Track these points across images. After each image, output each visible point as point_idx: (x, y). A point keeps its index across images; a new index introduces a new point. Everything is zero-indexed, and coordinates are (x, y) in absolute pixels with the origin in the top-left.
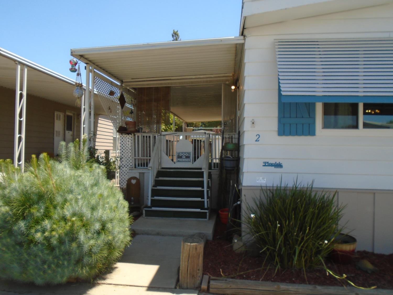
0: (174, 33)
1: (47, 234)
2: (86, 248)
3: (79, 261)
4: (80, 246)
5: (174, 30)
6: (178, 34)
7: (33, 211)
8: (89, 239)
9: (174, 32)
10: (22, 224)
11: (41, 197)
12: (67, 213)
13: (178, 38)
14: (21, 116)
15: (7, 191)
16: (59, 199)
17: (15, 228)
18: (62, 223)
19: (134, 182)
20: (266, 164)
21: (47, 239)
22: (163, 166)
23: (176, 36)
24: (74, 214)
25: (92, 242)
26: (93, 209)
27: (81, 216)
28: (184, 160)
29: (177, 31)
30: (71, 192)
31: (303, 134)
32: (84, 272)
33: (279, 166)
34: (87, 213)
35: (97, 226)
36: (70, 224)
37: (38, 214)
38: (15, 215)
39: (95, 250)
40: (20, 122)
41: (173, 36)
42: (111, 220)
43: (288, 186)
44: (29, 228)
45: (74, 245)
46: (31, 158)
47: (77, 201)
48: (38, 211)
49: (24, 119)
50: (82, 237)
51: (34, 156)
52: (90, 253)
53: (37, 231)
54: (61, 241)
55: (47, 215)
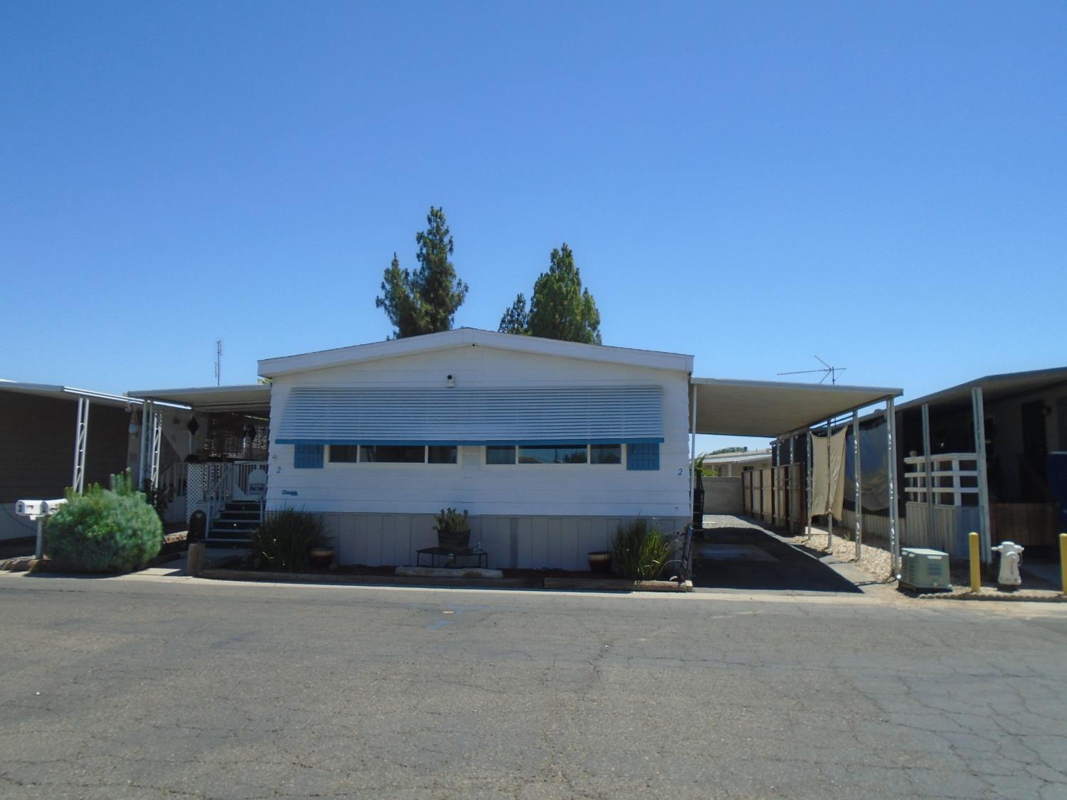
0: (432, 215)
1: (95, 534)
2: (120, 545)
3: (116, 553)
4: (116, 542)
5: (432, 208)
6: (440, 215)
7: (87, 519)
8: (123, 539)
9: (432, 212)
10: (80, 527)
11: (93, 512)
12: (109, 521)
13: (442, 225)
14: (81, 448)
15: (71, 508)
16: (105, 513)
17: (76, 530)
18: (106, 528)
19: (199, 516)
20: (285, 492)
21: (95, 537)
22: (234, 499)
23: (439, 220)
24: (114, 522)
25: (125, 541)
26: (128, 521)
27: (118, 524)
28: (256, 492)
29: (441, 210)
30: (115, 509)
31: (313, 467)
32: (119, 561)
33: (295, 493)
34: (123, 523)
35: (130, 532)
36: (110, 527)
37: (90, 522)
38: (76, 521)
39: (127, 547)
40: (80, 453)
41: (430, 220)
42: (142, 530)
43: (294, 510)
44: (84, 530)
45: (112, 541)
46: (87, 486)
47: (117, 515)
48: (90, 520)
49: (83, 450)
50: (118, 536)
51: (89, 485)
52: (123, 548)
53: (89, 532)
54: (104, 538)
55: (96, 523)
